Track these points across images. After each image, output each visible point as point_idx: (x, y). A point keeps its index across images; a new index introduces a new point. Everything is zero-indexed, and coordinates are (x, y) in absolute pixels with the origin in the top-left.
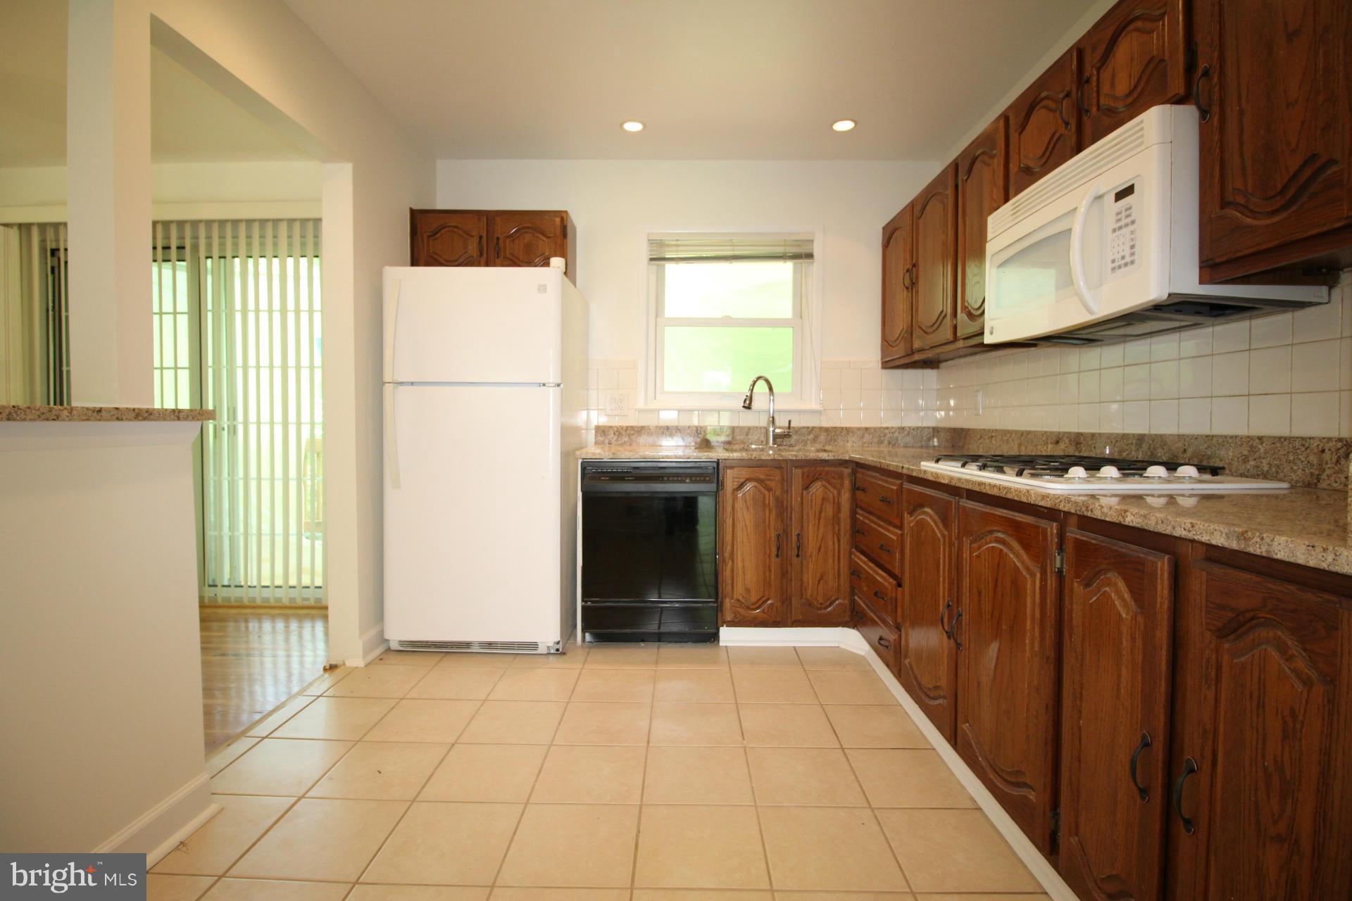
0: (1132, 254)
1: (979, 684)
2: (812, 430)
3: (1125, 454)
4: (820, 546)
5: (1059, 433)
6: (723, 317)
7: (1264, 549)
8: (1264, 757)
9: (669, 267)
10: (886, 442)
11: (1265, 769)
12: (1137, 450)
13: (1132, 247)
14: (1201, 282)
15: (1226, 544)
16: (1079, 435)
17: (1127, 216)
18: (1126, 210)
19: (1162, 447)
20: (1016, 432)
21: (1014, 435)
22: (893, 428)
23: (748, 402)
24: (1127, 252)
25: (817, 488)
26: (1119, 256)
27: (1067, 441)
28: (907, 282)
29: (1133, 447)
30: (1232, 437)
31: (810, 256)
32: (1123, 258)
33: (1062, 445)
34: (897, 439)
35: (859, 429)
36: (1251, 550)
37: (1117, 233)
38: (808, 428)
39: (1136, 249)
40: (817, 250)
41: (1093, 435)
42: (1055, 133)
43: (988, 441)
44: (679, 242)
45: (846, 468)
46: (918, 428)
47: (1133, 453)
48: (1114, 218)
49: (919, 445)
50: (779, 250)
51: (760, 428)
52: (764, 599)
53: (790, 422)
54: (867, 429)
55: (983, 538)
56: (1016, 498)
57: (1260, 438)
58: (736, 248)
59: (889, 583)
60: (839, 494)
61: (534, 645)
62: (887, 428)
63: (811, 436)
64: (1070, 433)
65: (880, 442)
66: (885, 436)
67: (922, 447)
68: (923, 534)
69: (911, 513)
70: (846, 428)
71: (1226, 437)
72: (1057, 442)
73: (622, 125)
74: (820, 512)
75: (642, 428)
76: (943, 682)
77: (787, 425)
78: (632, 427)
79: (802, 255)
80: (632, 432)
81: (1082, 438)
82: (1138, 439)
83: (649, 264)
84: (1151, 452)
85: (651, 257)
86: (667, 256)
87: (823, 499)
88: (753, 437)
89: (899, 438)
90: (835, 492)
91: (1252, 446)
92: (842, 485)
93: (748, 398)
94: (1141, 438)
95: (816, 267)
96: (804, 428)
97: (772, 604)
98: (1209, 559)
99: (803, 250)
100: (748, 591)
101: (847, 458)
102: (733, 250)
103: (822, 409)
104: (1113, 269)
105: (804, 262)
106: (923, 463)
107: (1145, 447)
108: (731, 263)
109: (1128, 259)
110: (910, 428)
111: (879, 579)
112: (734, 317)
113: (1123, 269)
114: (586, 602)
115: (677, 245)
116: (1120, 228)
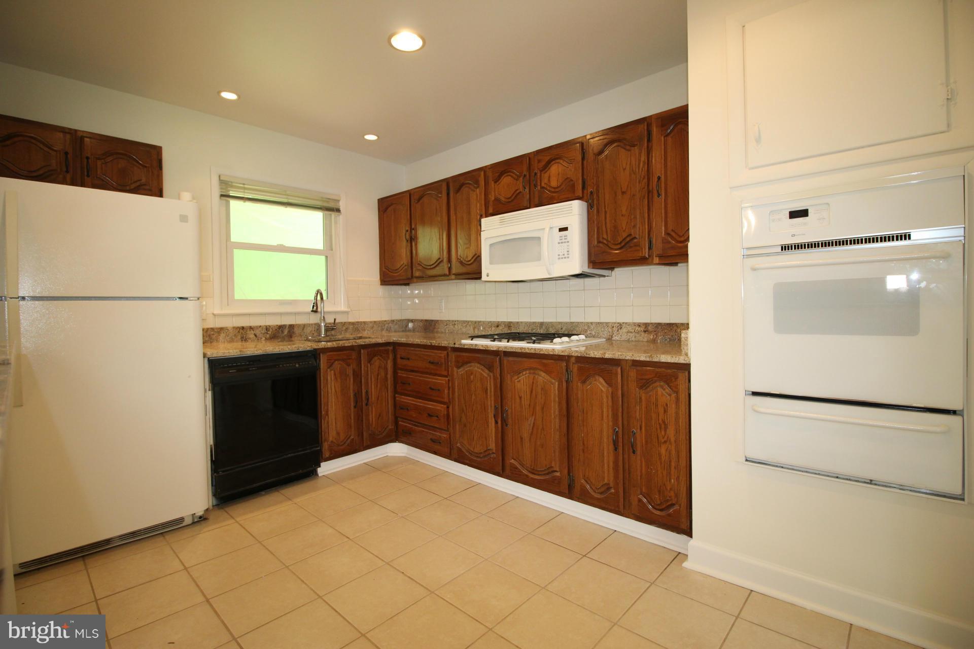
0: (568, 254)
1: (522, 438)
2: (344, 324)
3: (534, 331)
4: (379, 396)
5: (499, 322)
6: (278, 245)
7: (658, 359)
8: (658, 420)
9: (233, 203)
10: (385, 329)
11: (659, 423)
12: (540, 329)
13: (568, 251)
14: (588, 268)
15: (645, 360)
16: (510, 323)
17: (566, 239)
18: (565, 236)
19: (552, 327)
20: (472, 322)
21: (470, 323)
22: (388, 320)
23: (315, 308)
24: (566, 253)
25: (377, 361)
26: (562, 254)
27: (503, 326)
28: (408, 237)
29: (538, 328)
30: (581, 323)
31: (338, 210)
32: (564, 255)
33: (500, 328)
34: (391, 327)
35: (371, 322)
36: (654, 360)
37: (561, 244)
38: (342, 323)
39: (570, 253)
40: (342, 206)
41: (518, 323)
42: (517, 190)
43: (452, 327)
44: (246, 186)
45: (390, 347)
46: (401, 320)
47: (538, 330)
48: (559, 238)
49: (401, 330)
50: (319, 203)
51: (312, 324)
52: (348, 437)
53: (335, 320)
54: (375, 322)
55: (520, 373)
56: (546, 353)
57: (591, 323)
58: (289, 197)
59: (442, 407)
60: (387, 363)
61: (182, 520)
62: (386, 321)
63: (344, 328)
64: (505, 322)
65: (382, 330)
66: (384, 326)
67: (403, 331)
68: (472, 377)
69: (458, 367)
70: (364, 322)
71: (578, 323)
72: (498, 326)
73: (219, 92)
74: (378, 376)
75: (221, 329)
76: (492, 446)
77: (333, 322)
78: (212, 328)
79: (330, 208)
80: (212, 333)
81: (512, 324)
82: (541, 324)
83: (220, 198)
84: (547, 330)
85: (222, 193)
86: (231, 194)
87: (379, 367)
88: (308, 330)
89: (392, 327)
90: (385, 362)
91: (588, 326)
92: (388, 357)
93: (315, 305)
94: (542, 324)
95: (341, 218)
96: (340, 323)
97: (353, 439)
98: (633, 365)
99: (331, 205)
100: (338, 434)
101: (392, 341)
102: (287, 198)
103: (350, 310)
104: (559, 258)
105: (333, 214)
106: (463, 341)
107: (544, 327)
108: (286, 207)
109: (566, 256)
110: (397, 320)
111: (431, 407)
112: (287, 246)
113: (564, 259)
114: (218, 473)
115: (245, 188)
116: (562, 243)
